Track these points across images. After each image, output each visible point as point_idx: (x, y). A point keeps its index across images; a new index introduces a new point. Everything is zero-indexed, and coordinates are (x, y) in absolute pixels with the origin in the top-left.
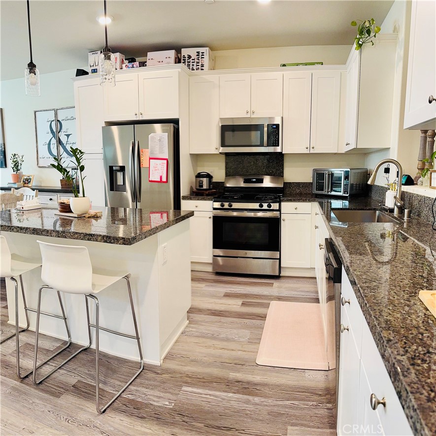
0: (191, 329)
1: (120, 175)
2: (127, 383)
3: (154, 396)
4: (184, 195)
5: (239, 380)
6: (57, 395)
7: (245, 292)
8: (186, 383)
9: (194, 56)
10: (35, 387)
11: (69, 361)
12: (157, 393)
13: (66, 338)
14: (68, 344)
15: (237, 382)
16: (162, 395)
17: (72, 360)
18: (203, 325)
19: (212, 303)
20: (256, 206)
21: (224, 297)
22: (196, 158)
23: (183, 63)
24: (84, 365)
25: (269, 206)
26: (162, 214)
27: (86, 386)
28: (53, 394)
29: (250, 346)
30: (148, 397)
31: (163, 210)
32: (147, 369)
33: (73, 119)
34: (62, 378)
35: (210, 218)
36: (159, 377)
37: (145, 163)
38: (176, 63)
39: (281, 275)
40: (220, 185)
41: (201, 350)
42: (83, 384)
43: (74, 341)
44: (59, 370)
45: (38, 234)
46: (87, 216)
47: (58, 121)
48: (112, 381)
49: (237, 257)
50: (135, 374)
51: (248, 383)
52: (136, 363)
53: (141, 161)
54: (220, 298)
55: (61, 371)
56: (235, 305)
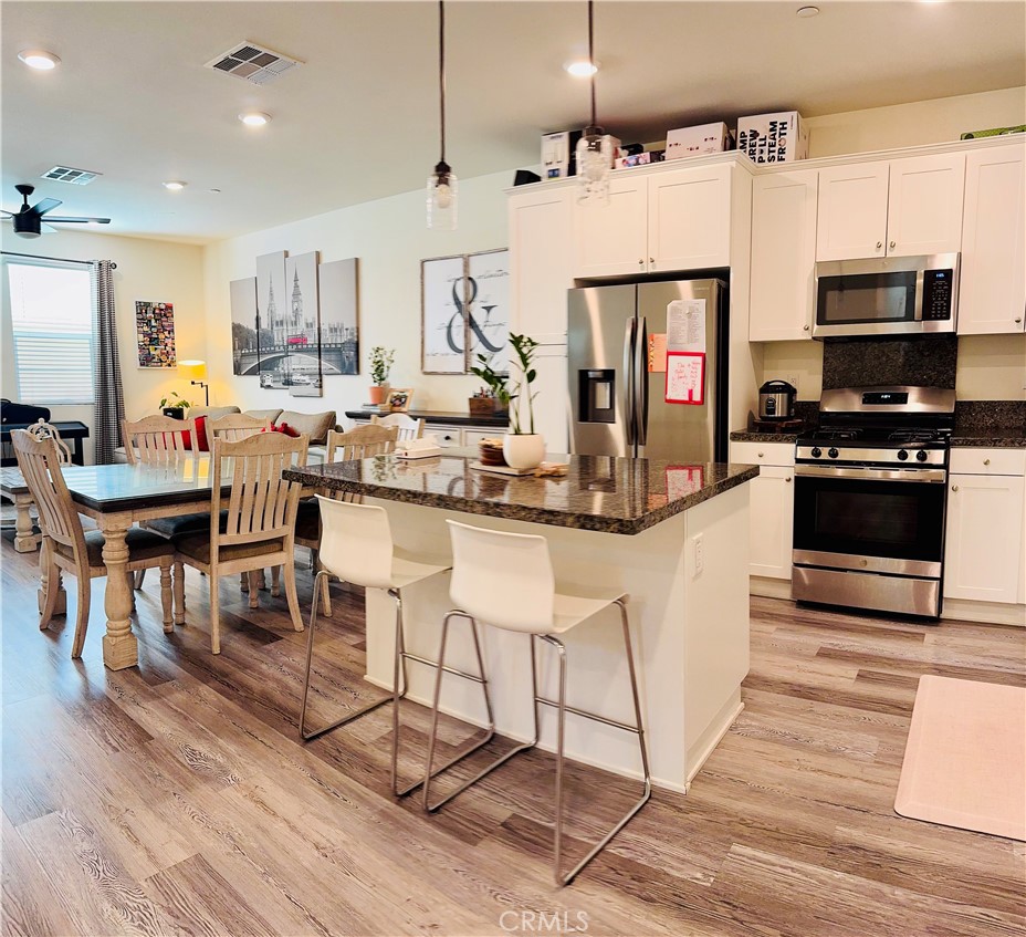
0: (749, 722)
1: (603, 391)
2: (617, 823)
3: (673, 857)
4: (734, 430)
5: (858, 844)
6: (471, 839)
7: (864, 651)
8: (741, 836)
9: (764, 132)
10: (425, 817)
11: (492, 771)
12: (679, 852)
13: (484, 724)
14: (489, 737)
15: (851, 847)
16: (689, 856)
17: (499, 770)
18: (774, 715)
19: (791, 668)
20: (891, 455)
21: (819, 658)
22: (761, 349)
23: (741, 148)
24: (524, 782)
25: (922, 456)
26: (691, 470)
27: (531, 827)
28: (461, 836)
29: (880, 770)
30: (661, 857)
31: (695, 463)
32: (657, 799)
33: (501, 273)
34: (477, 805)
35: (789, 480)
36: (681, 818)
37: (656, 363)
38: (725, 150)
39: (942, 616)
40: (812, 408)
41: (770, 768)
42: (524, 823)
43: (501, 729)
44: (471, 788)
45: (447, 507)
46: (538, 473)
47: (470, 279)
48: (585, 818)
49: (845, 570)
50: (633, 806)
51: (879, 853)
52: (636, 783)
53: (650, 359)
54: (808, 658)
55: (477, 791)
56: (842, 677)
